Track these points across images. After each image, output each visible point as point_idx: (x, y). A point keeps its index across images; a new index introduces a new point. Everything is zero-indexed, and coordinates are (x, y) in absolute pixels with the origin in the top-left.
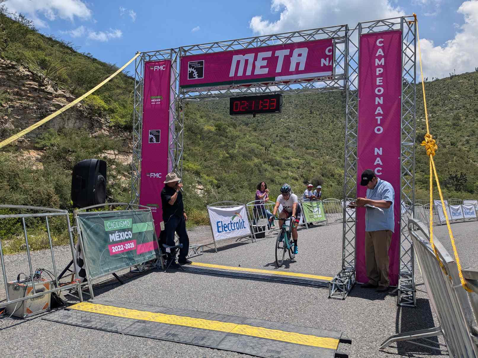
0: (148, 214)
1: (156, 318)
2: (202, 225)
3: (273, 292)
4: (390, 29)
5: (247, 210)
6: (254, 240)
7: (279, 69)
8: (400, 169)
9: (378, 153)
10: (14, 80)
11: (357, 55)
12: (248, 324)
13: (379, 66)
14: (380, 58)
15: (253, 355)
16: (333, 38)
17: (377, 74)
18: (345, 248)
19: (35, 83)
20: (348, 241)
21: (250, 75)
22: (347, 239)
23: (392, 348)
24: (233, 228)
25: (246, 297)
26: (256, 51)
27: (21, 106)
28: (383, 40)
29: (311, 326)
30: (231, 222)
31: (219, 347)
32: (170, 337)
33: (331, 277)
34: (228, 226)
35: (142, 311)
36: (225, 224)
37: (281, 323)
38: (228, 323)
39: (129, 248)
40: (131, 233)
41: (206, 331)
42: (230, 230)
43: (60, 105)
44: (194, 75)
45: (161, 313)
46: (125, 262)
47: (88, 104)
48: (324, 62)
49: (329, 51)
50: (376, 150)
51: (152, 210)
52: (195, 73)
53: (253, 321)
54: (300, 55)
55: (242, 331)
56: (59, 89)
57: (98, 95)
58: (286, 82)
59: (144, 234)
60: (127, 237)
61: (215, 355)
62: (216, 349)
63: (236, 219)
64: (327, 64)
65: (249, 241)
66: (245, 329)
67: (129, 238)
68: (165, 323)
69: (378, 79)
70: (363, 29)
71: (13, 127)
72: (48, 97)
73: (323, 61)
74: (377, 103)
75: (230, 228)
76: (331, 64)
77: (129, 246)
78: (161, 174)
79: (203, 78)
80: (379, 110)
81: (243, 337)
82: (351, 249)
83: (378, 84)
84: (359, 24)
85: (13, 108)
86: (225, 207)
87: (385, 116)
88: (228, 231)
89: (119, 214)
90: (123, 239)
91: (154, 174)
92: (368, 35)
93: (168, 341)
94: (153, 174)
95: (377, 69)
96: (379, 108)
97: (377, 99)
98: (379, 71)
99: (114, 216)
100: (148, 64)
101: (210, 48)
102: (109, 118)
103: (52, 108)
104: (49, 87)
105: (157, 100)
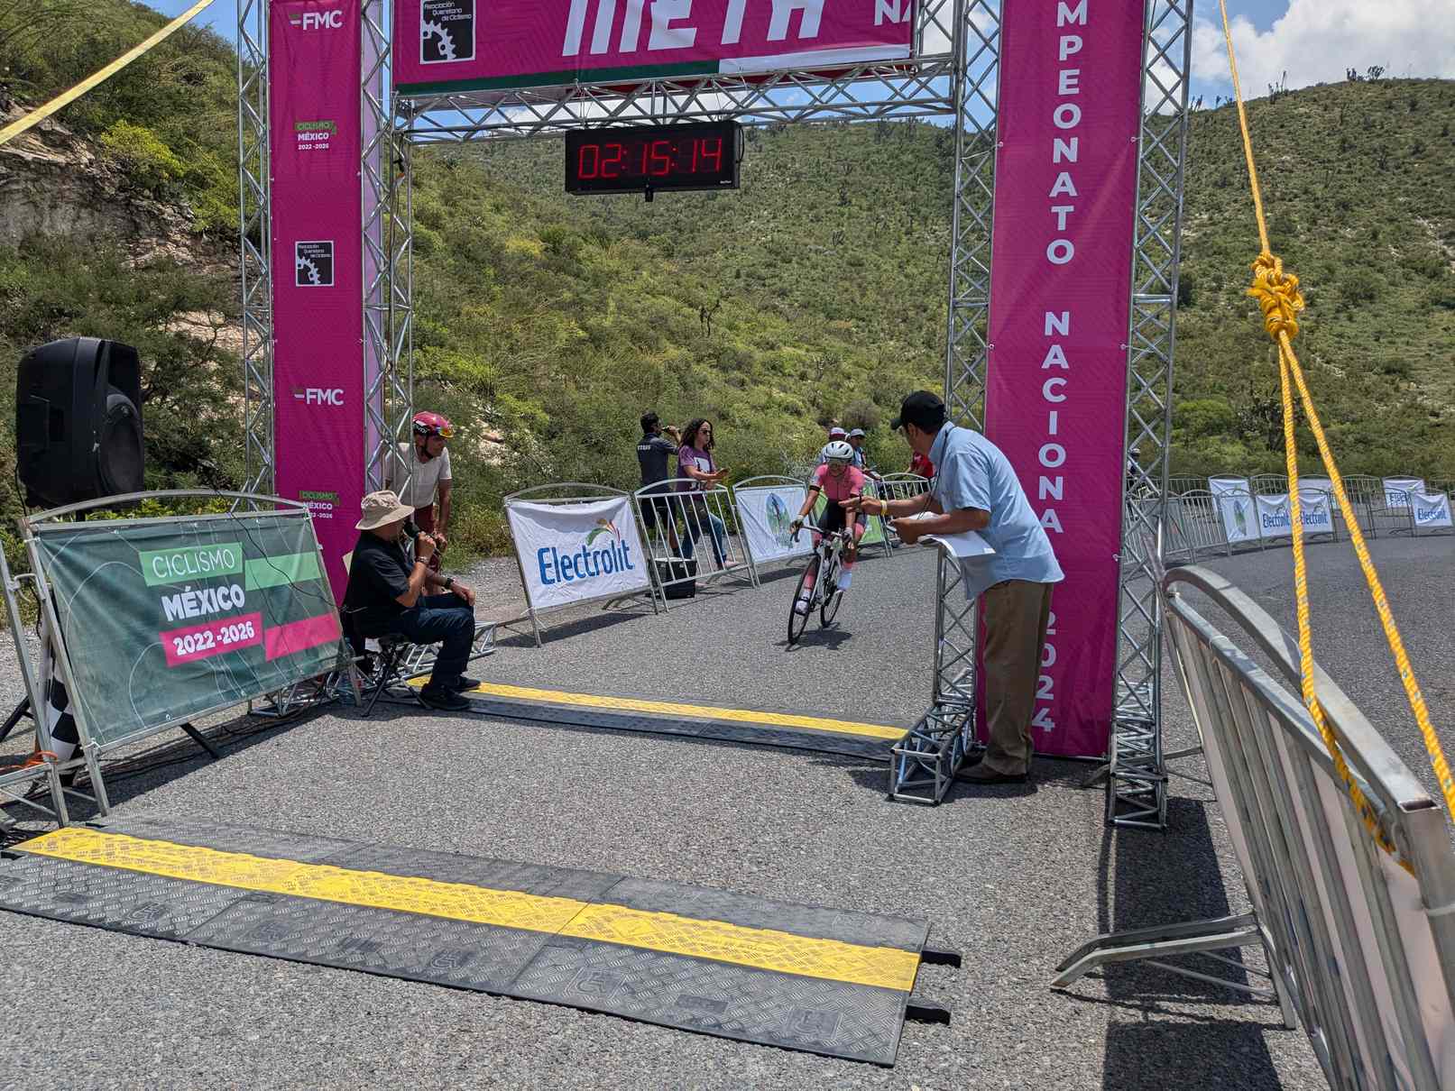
0: (301, 525)
1: (312, 883)
2: (500, 556)
3: (710, 781)
5: (635, 511)
6: (659, 604)
7: (732, 34)
8: (1126, 384)
9: (1054, 329)
12: (621, 902)
13: (1074, 29)
15: (632, 1016)
17: (1063, 57)
18: (942, 639)
20: (953, 616)
21: (634, 50)
22: (949, 609)
23: (1091, 981)
24: (592, 569)
25: (624, 800)
29: (831, 903)
30: (584, 548)
31: (517, 991)
32: (353, 953)
33: (895, 726)
34: (576, 564)
35: (268, 856)
36: (565, 557)
37: (733, 894)
38: (556, 899)
39: (236, 639)
40: (241, 592)
41: (477, 931)
42: (583, 576)
43: (22, 158)
44: (443, 48)
45: (332, 864)
46: (221, 689)
47: (116, 158)
48: (885, 9)
50: (1050, 318)
51: (311, 510)
52: (446, 40)
53: (640, 888)
55: (599, 926)
56: (16, 102)
57: (149, 126)
58: (757, 81)
59: (286, 592)
60: (227, 606)
61: (501, 1021)
62: (507, 996)
63: (601, 542)
64: (895, 19)
65: (644, 608)
66: (609, 920)
67: (234, 605)
68: (343, 904)
69: (1063, 74)
73: (881, 5)
74: (1057, 160)
75: (582, 570)
76: (907, 19)
77: (230, 635)
78: (342, 392)
79: (473, 58)
80: (1064, 184)
81: (601, 950)
82: (961, 640)
83: (1062, 91)
86: (564, 503)
88: (576, 578)
89: (192, 529)
90: (211, 611)
91: (320, 391)
93: (346, 969)
94: (315, 390)
95: (1064, 40)
96: (1064, 176)
97: (1059, 145)
98: (1071, 45)
99: (172, 538)
100: (280, 5)
102: (190, 203)
105: (318, 136)
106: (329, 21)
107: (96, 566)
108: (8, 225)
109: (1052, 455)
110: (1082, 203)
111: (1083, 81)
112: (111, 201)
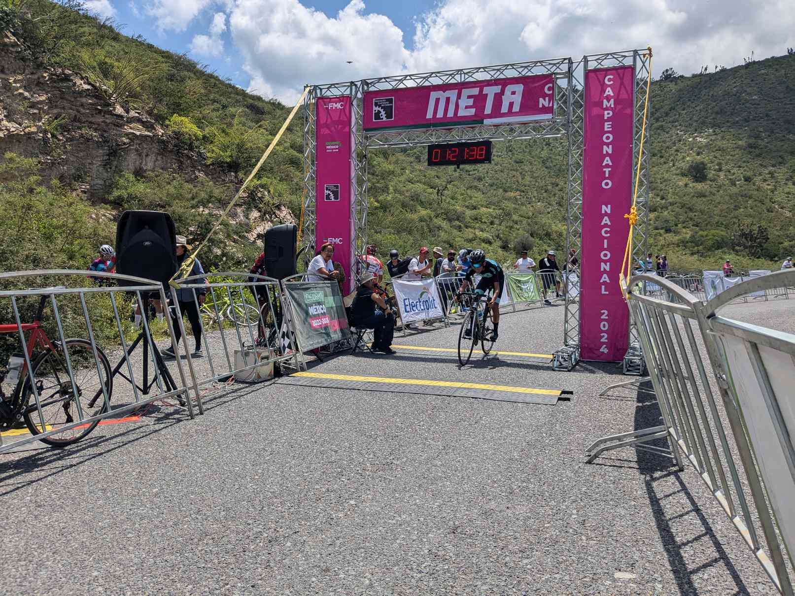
4: (621, 64)
7: (488, 110)
9: (605, 211)
10: (70, 98)
13: (608, 108)
14: (608, 98)
16: (554, 74)
17: (606, 118)
18: (567, 322)
19: (98, 101)
20: (572, 314)
21: (452, 116)
22: (569, 312)
24: (422, 308)
26: (460, 87)
27: (82, 137)
28: (612, 77)
30: (419, 299)
34: (416, 305)
40: (325, 308)
41: (437, 387)
42: (419, 310)
43: (136, 134)
44: (382, 115)
45: (385, 378)
48: (543, 102)
49: (549, 89)
50: (604, 207)
52: (383, 113)
54: (513, 93)
55: (471, 386)
56: (131, 109)
57: (186, 116)
58: (497, 126)
62: (452, 396)
64: (547, 105)
66: (474, 385)
67: (324, 312)
68: (395, 383)
69: (606, 124)
70: (589, 63)
71: (73, 171)
72: (117, 123)
73: (541, 100)
74: (604, 152)
75: (419, 308)
76: (551, 105)
77: (324, 321)
78: (342, 239)
79: (393, 119)
80: (607, 161)
81: (473, 389)
82: (574, 322)
83: (606, 129)
84: (585, 57)
85: (71, 141)
88: (417, 311)
90: (319, 313)
91: (333, 239)
92: (595, 71)
94: (331, 239)
95: (606, 112)
96: (607, 158)
97: (605, 148)
98: (608, 114)
99: (309, 288)
100: (320, 101)
101: (401, 81)
102: (205, 151)
103: (125, 140)
104: (118, 107)
105: (334, 147)
106: (338, 106)
107: (296, 296)
108: (128, 165)
109: (605, 255)
110: (614, 167)
111: (612, 126)
112: (171, 151)
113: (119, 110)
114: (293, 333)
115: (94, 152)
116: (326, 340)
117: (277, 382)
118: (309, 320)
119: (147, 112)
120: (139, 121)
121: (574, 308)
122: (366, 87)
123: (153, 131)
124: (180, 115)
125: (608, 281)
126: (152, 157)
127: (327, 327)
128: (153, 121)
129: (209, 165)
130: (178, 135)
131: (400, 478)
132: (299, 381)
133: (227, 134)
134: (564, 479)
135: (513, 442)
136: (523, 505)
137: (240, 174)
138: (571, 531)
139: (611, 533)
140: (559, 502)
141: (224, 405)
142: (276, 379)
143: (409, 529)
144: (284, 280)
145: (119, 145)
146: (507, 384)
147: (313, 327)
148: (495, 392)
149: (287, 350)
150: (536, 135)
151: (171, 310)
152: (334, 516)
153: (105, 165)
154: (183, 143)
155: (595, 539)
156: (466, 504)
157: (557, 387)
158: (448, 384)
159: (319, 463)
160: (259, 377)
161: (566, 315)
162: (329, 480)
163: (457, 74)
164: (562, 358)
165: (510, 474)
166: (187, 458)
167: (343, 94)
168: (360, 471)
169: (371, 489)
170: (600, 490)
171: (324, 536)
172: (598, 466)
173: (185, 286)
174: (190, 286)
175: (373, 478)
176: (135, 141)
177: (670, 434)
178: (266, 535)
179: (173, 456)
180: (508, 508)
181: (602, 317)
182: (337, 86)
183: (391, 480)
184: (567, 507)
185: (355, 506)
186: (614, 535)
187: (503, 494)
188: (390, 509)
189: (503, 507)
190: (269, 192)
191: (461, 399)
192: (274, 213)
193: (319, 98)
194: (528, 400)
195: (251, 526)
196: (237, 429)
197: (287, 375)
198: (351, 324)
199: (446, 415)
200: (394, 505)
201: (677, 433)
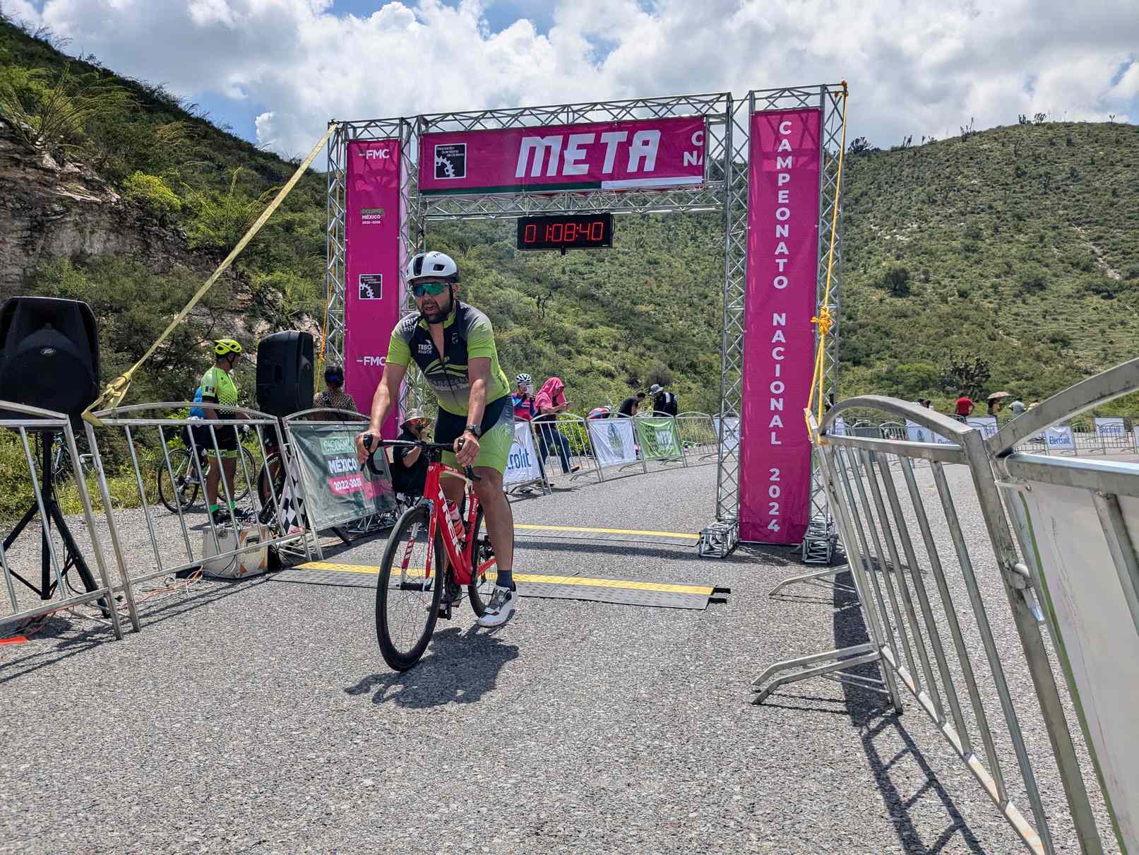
4: (803, 105)
7: (608, 168)
9: (778, 322)
11: (746, 147)
12: (582, 578)
13: (785, 170)
14: (785, 154)
16: (706, 116)
17: (780, 184)
18: (721, 486)
19: (16, 146)
21: (555, 174)
22: (725, 470)
26: (566, 131)
28: (789, 123)
43: (74, 199)
44: (447, 171)
47: (135, 197)
48: (689, 158)
49: (699, 138)
50: (776, 316)
52: (449, 167)
53: (589, 574)
54: (646, 143)
55: (577, 582)
56: (68, 160)
57: (156, 174)
58: (622, 192)
64: (694, 163)
66: (581, 581)
69: (781, 193)
70: (757, 101)
72: (46, 181)
73: (686, 154)
74: (778, 236)
76: (700, 163)
77: (354, 483)
79: (465, 177)
80: (782, 248)
81: (580, 587)
82: (731, 486)
83: (780, 201)
84: (751, 93)
87: (791, 257)
90: (346, 470)
91: (372, 358)
92: (766, 113)
94: (369, 358)
95: (781, 176)
96: (782, 244)
97: (779, 228)
98: (784, 178)
99: (332, 431)
100: (353, 145)
101: (477, 119)
102: (185, 228)
103: (57, 207)
104: (47, 156)
105: (374, 217)
106: (381, 154)
107: (307, 443)
108: (62, 246)
109: (777, 387)
111: (790, 196)
112: (131, 227)
113: (49, 162)
114: (300, 501)
115: (7, 224)
116: (356, 513)
117: (274, 578)
118: (329, 481)
119: (93, 166)
120: (81, 179)
121: (732, 465)
122: (423, 127)
123: (103, 195)
124: (146, 173)
125: (781, 426)
126: (101, 234)
127: (358, 492)
128: (103, 181)
129: (192, 250)
130: (142, 203)
131: (453, 737)
132: (308, 576)
133: (220, 205)
134: (719, 732)
135: (639, 670)
136: (654, 780)
137: (240, 266)
138: (732, 824)
139: (797, 826)
140: (711, 773)
141: (179, 616)
142: (272, 574)
143: (460, 829)
144: (288, 417)
145: (48, 215)
146: (632, 578)
147: (335, 492)
148: (613, 590)
149: (292, 527)
150: (678, 207)
151: (83, 461)
152: (333, 808)
153: (25, 245)
154: (150, 215)
155: (772, 838)
156: (561, 780)
157: (705, 582)
158: (543, 579)
159: (321, 712)
160: (243, 570)
161: (719, 476)
162: (333, 743)
163: (562, 112)
164: (713, 539)
165: (635, 725)
166: (95, 709)
167: (388, 137)
168: (387, 726)
169: (404, 757)
170: (777, 749)
171: (309, 848)
172: (771, 708)
173: (110, 422)
174: (120, 422)
175: (408, 737)
176: (74, 210)
177: (882, 656)
178: (206, 849)
179: (70, 704)
180: (629, 785)
181: (771, 479)
182: (378, 124)
183: (437, 741)
184: (726, 781)
185: (371, 788)
186: (804, 830)
187: (621, 760)
188: (430, 794)
189: (620, 784)
190: (284, 293)
191: (562, 601)
192: (292, 325)
193: (351, 142)
194: (664, 602)
195: (182, 832)
196: (190, 657)
197: (290, 566)
198: (397, 488)
199: (536, 628)
200: (440, 785)
201: (896, 657)
